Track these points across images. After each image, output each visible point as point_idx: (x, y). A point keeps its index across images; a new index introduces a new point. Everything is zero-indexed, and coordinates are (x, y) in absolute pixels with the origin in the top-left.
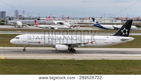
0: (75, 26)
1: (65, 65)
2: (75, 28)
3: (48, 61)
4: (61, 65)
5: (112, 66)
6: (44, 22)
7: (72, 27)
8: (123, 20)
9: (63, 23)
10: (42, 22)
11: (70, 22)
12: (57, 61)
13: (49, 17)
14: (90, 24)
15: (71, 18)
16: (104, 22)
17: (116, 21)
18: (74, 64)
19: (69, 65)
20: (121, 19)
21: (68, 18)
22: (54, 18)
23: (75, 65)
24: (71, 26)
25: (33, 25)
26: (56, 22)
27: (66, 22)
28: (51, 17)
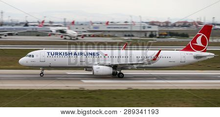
0: (85, 36)
1: (68, 97)
2: (85, 38)
3: (42, 92)
4: (63, 98)
5: (145, 99)
6: (35, 30)
7: (79, 38)
8: (162, 25)
9: (65, 31)
10: (31, 30)
11: (77, 30)
12: (55, 92)
13: (43, 22)
14: (109, 31)
15: (77, 23)
16: (131, 28)
17: (150, 27)
18: (83, 96)
19: (74, 98)
20: (158, 24)
21: (73, 23)
22: (51, 22)
23: (85, 98)
24: (79, 36)
25: (17, 34)
26: (53, 29)
27: (70, 28)
28: (45, 21)
